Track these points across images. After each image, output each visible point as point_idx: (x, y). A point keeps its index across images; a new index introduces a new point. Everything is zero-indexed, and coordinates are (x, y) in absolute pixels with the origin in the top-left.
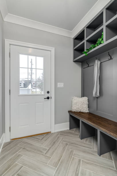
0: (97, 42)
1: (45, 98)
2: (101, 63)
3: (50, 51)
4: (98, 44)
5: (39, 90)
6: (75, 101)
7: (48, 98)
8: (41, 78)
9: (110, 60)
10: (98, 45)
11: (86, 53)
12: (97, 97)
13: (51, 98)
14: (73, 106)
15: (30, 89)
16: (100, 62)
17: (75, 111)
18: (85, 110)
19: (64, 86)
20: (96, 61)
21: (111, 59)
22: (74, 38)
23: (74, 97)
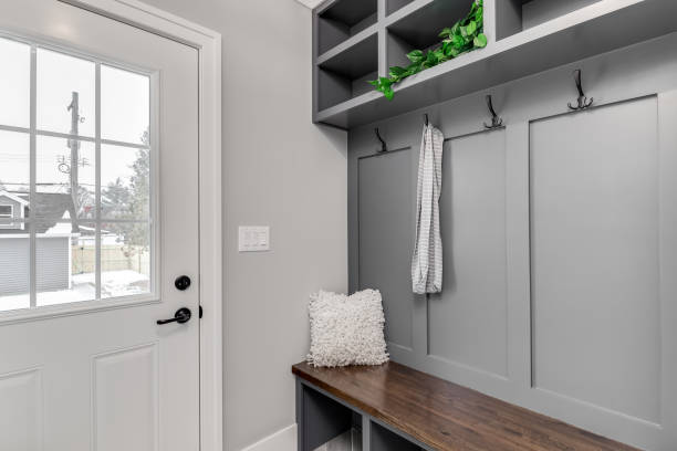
0: (447, 41)
1: (159, 322)
2: (445, 140)
3: (197, 48)
4: (453, 52)
5: (118, 241)
6: (325, 314)
7: (182, 316)
8: (126, 183)
9: (489, 129)
10: (452, 57)
11: (389, 84)
12: (428, 295)
13: (201, 316)
14: (315, 340)
15: (67, 238)
16: (442, 139)
17: (329, 365)
18: (376, 353)
19: (270, 242)
20: (428, 132)
21: (497, 126)
22: (319, 11)
23: (322, 293)
